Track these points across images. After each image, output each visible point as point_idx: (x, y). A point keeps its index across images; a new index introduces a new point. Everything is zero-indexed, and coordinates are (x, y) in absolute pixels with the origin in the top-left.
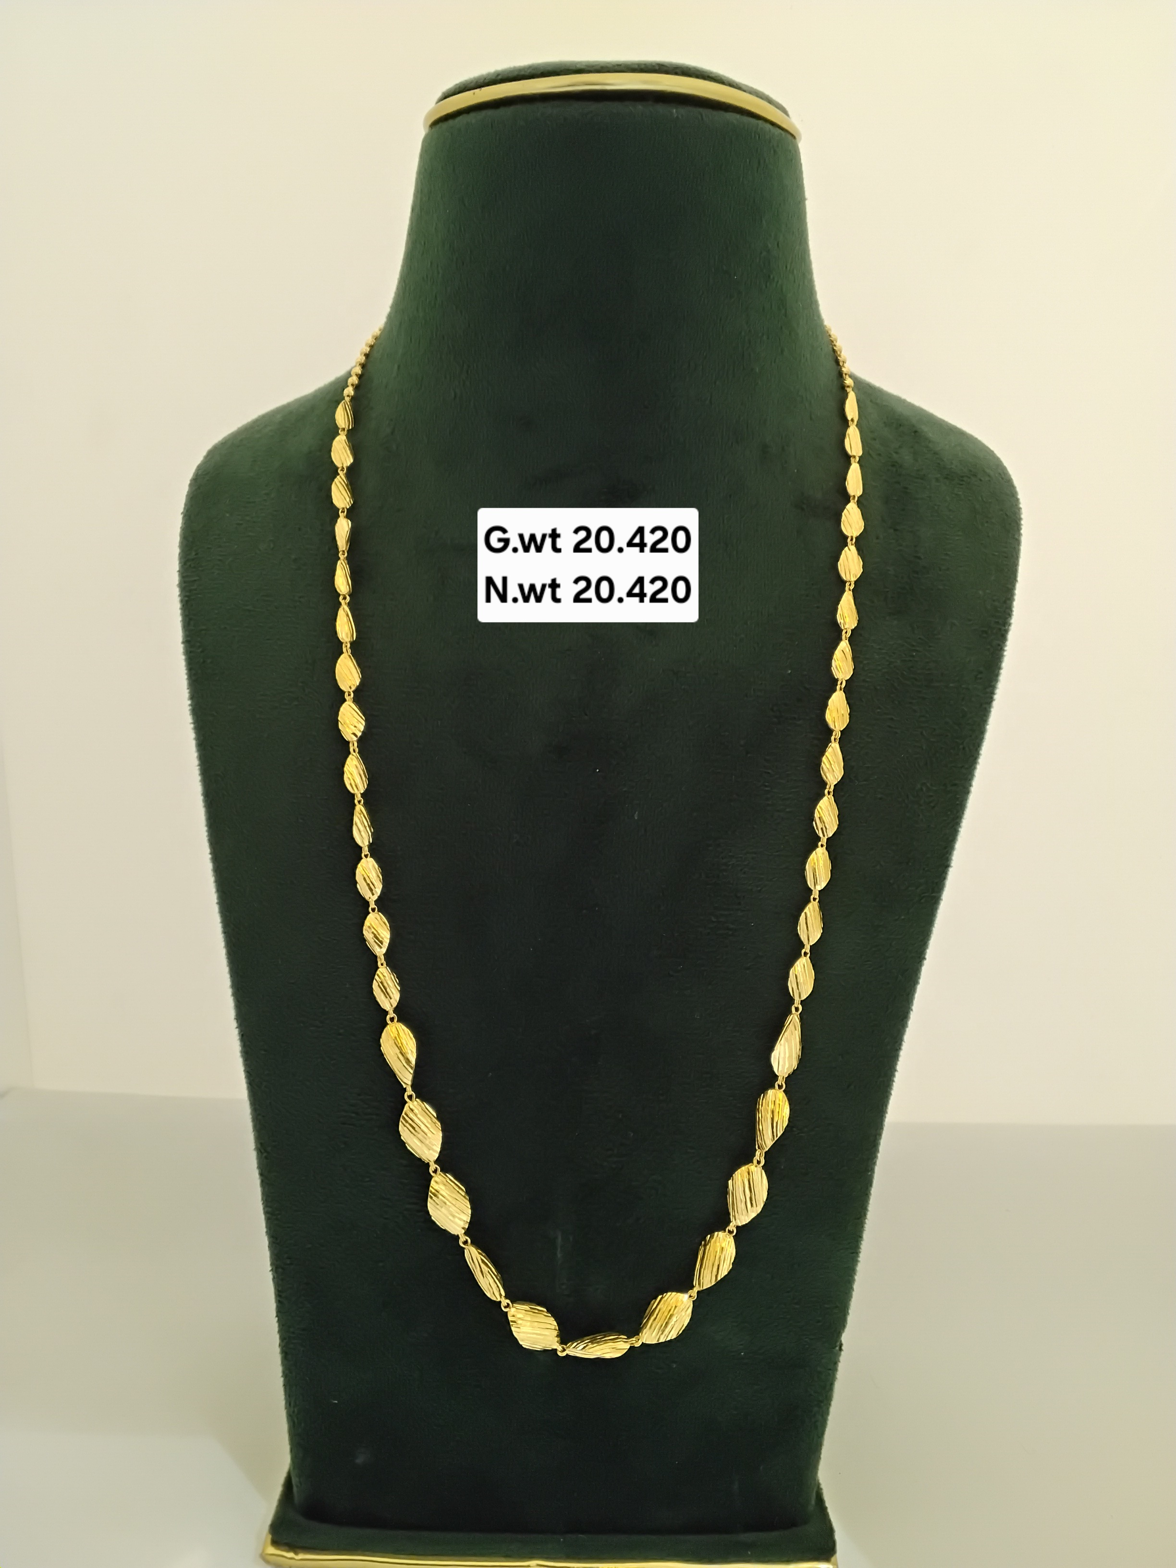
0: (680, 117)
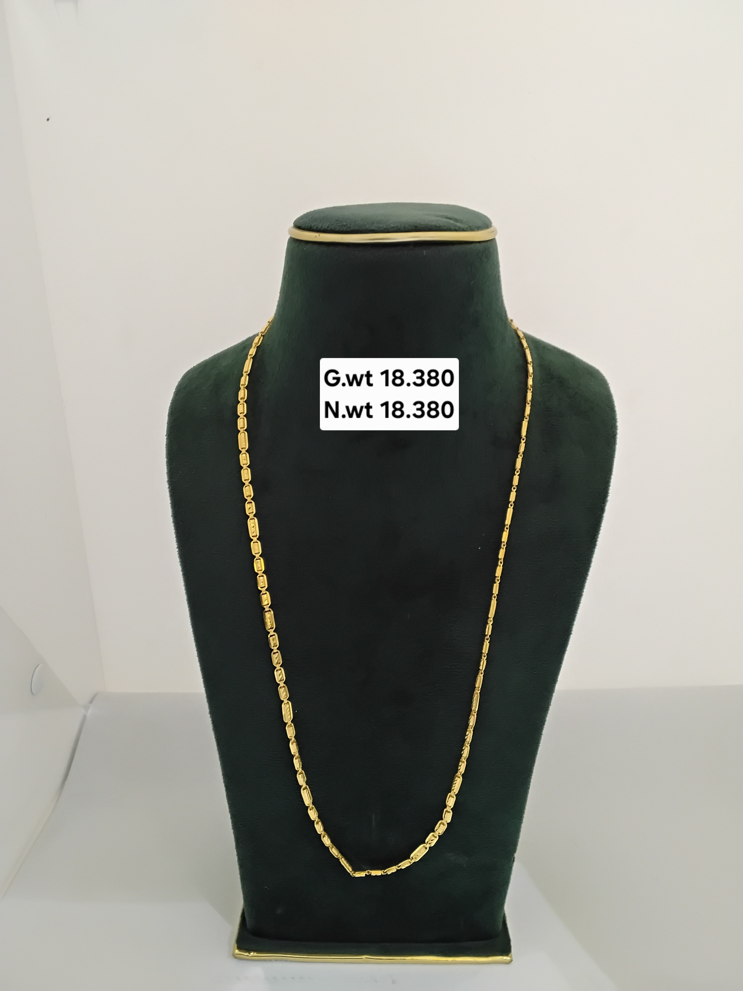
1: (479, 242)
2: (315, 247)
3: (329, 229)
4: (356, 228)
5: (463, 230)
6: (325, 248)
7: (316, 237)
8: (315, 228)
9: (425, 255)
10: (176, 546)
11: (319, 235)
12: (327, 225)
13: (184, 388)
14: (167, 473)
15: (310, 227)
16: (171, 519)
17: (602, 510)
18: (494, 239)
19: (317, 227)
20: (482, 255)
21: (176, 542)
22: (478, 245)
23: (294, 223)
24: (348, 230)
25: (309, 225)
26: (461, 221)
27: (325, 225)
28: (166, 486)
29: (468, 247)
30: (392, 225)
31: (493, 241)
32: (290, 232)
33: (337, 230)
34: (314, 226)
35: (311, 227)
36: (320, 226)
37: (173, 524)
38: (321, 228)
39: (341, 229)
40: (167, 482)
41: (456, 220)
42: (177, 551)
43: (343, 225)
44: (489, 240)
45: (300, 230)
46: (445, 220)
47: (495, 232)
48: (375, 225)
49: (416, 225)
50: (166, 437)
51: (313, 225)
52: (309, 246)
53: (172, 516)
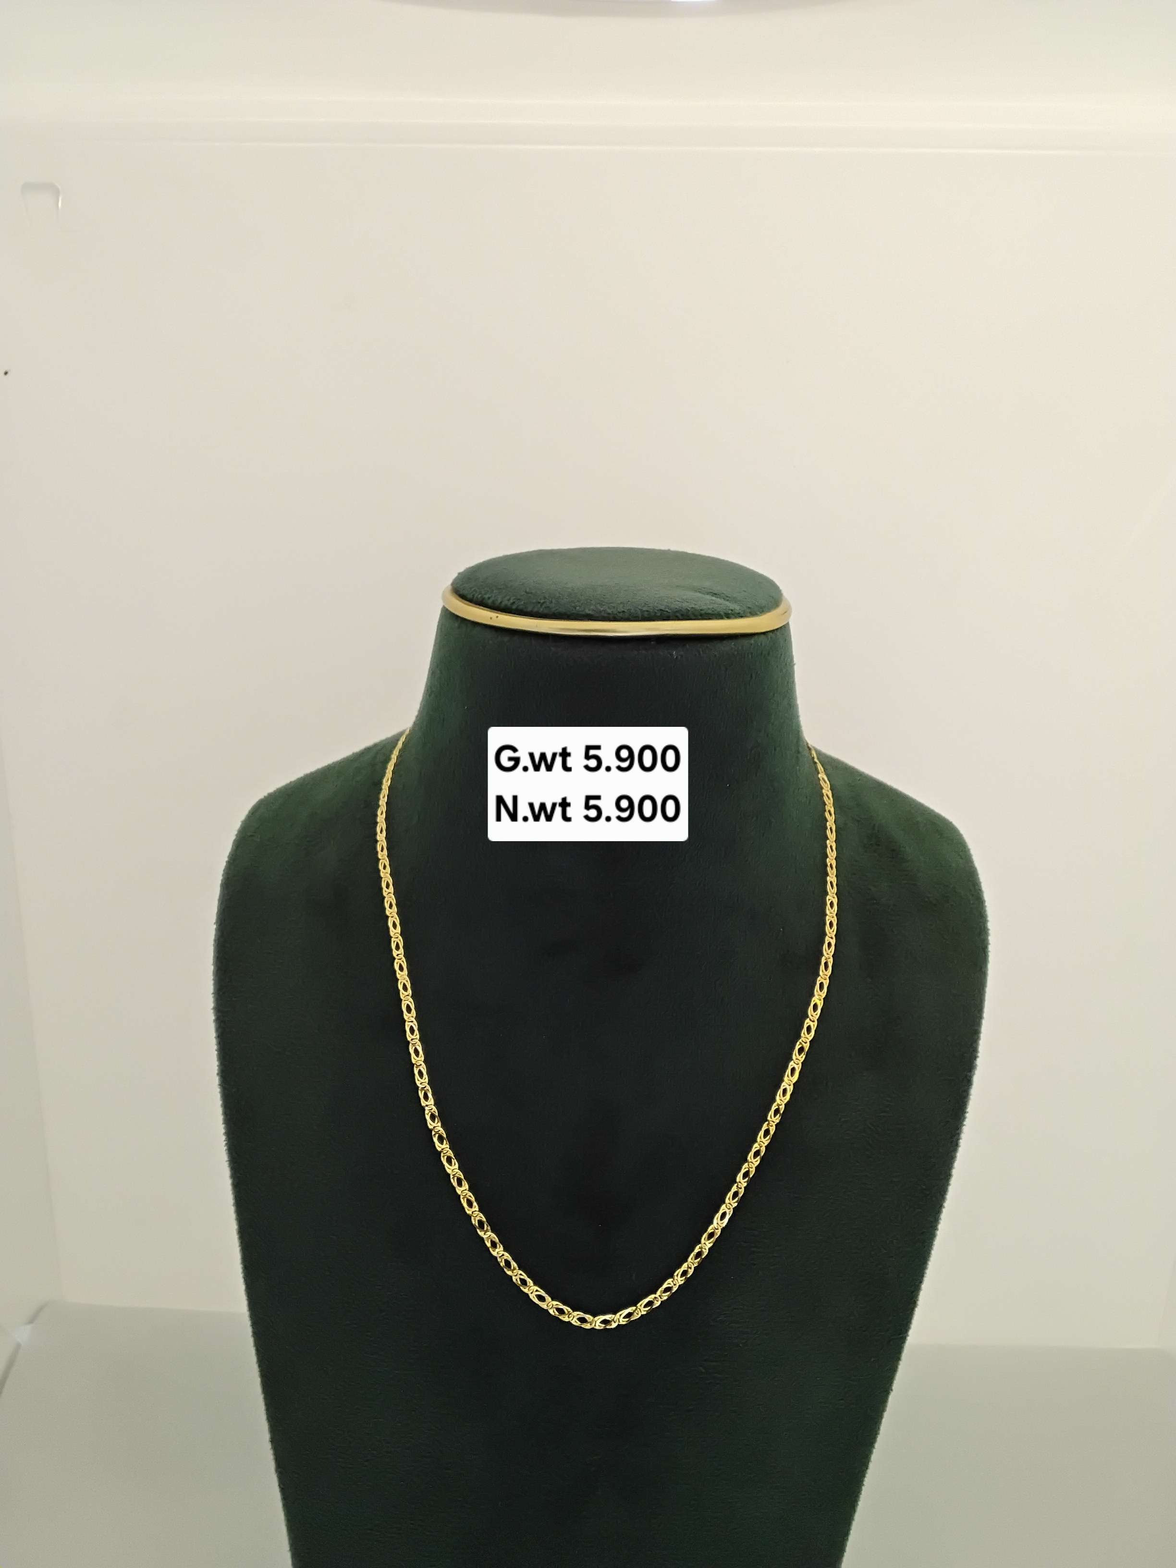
0: (679, 657)
1: (764, 633)
2: (489, 634)
3: (514, 607)
4: (562, 610)
5: (740, 616)
6: (506, 639)
7: (491, 618)
8: (490, 602)
9: (675, 657)
10: (223, 1131)
11: (497, 617)
12: (511, 601)
13: (251, 836)
14: (213, 993)
15: (480, 599)
16: (216, 1080)
17: (968, 1082)
18: (788, 624)
19: (493, 601)
20: (769, 654)
21: (223, 1124)
22: (763, 637)
23: (452, 584)
24: (546, 611)
25: (480, 596)
26: (735, 600)
27: (509, 600)
28: (209, 1018)
29: (745, 642)
30: (621, 609)
31: (784, 630)
32: (444, 598)
33: (529, 609)
34: (489, 598)
35: (484, 599)
36: (499, 601)
37: (219, 1090)
38: (501, 602)
39: (535, 610)
40: (212, 1011)
41: (726, 598)
42: (225, 1141)
43: (539, 603)
44: (781, 627)
45: (464, 601)
46: (708, 597)
47: (787, 612)
48: (592, 607)
49: (663, 608)
50: (215, 926)
51: (486, 596)
52: (478, 629)
53: (218, 1074)
